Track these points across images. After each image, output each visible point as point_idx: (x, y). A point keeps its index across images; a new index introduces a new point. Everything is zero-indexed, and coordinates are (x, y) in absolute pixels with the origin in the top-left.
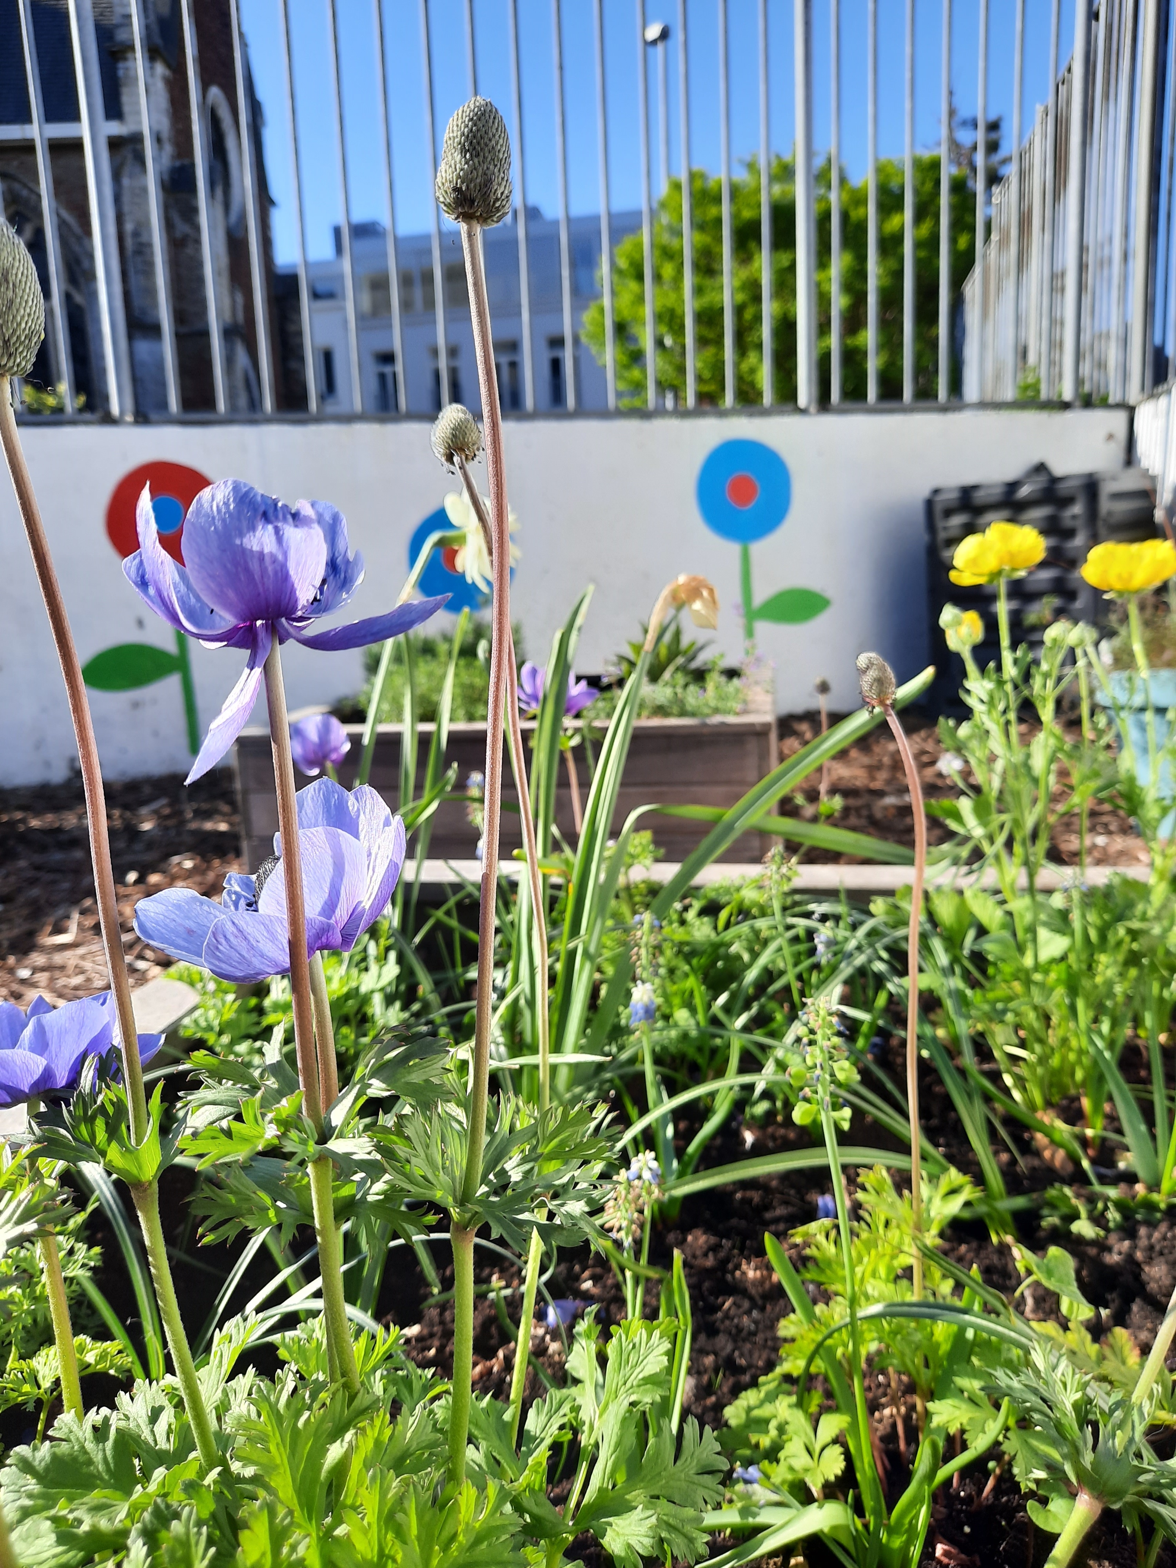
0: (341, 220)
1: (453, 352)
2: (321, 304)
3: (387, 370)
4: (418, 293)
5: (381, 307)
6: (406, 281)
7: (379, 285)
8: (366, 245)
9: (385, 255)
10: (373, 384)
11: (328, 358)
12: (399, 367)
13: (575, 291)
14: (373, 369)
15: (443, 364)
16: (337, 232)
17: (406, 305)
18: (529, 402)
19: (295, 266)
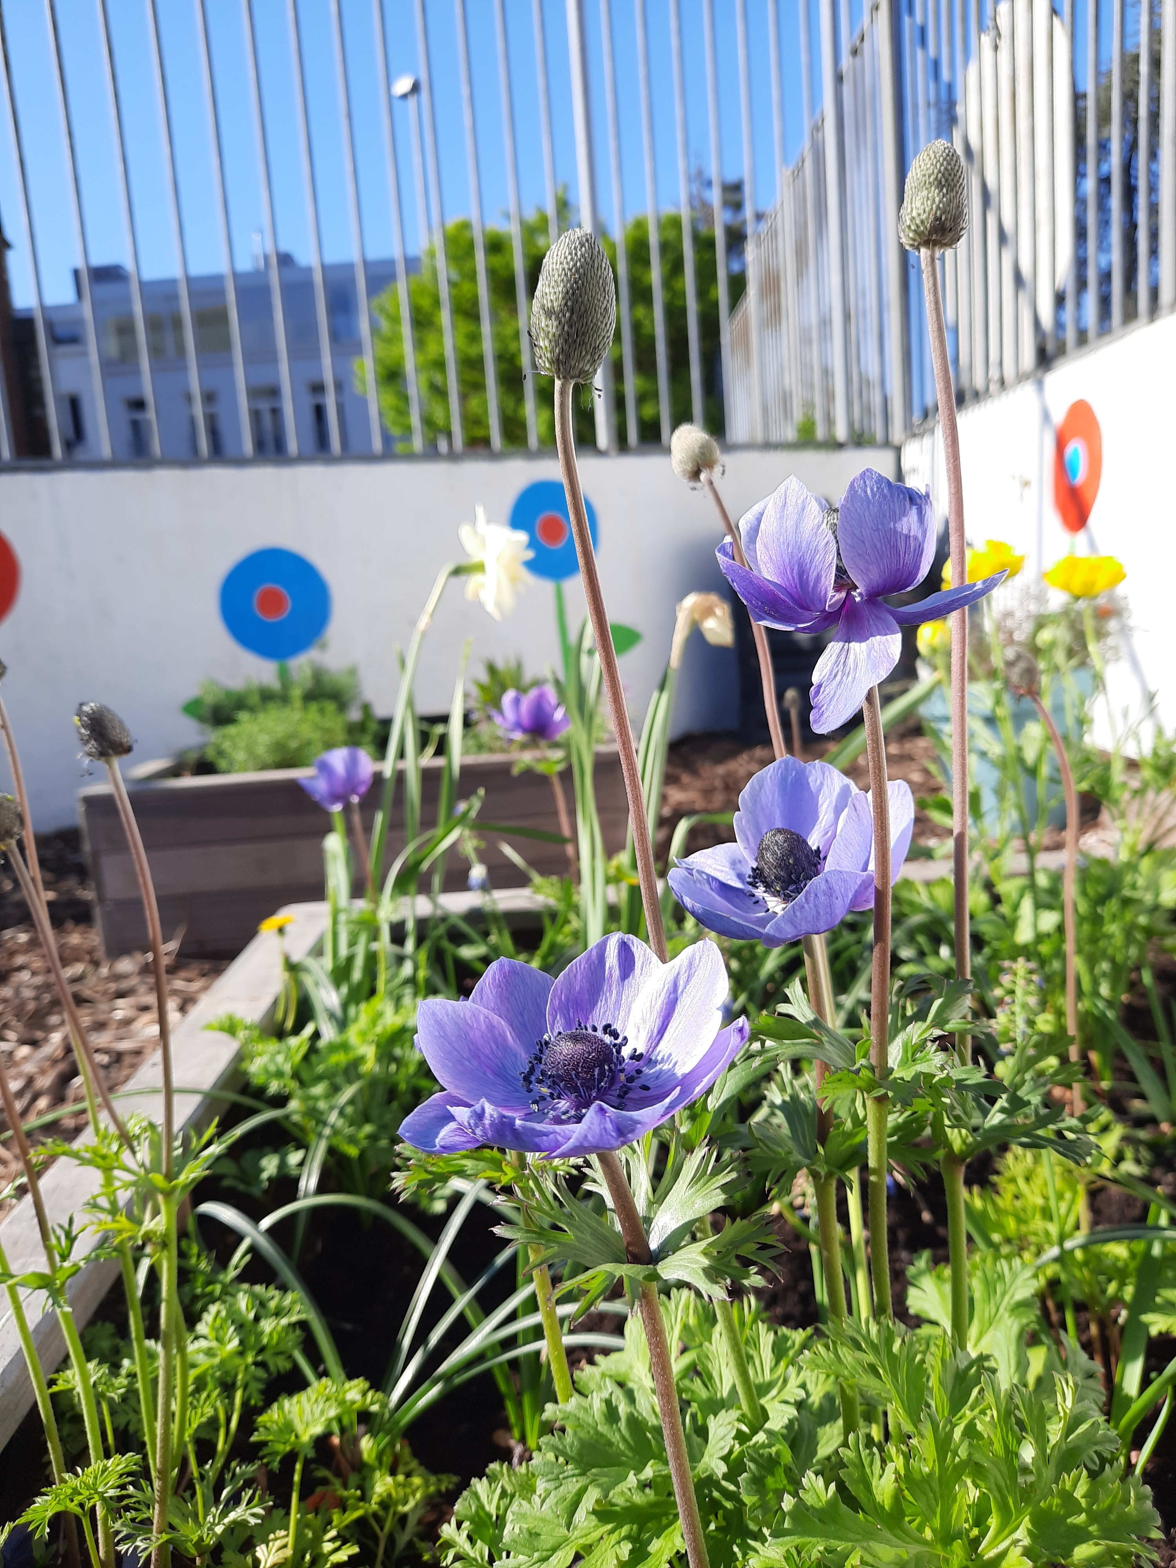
0: (80, 264)
1: (209, 398)
2: (63, 349)
3: (138, 416)
4: (169, 340)
5: (128, 354)
6: (154, 325)
7: (126, 330)
8: (108, 289)
9: (128, 300)
10: (126, 432)
11: (74, 405)
12: (151, 414)
13: (335, 337)
14: (124, 416)
15: (198, 410)
16: (76, 273)
17: (156, 351)
18: (292, 446)
19: (30, 310)
